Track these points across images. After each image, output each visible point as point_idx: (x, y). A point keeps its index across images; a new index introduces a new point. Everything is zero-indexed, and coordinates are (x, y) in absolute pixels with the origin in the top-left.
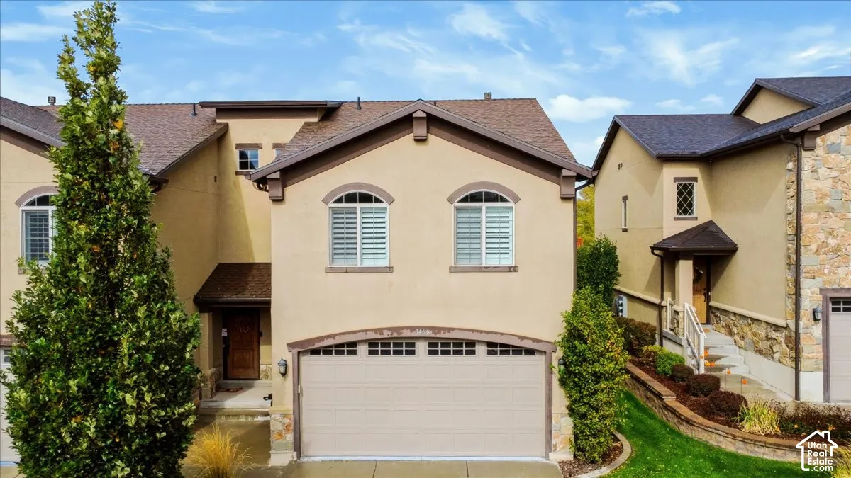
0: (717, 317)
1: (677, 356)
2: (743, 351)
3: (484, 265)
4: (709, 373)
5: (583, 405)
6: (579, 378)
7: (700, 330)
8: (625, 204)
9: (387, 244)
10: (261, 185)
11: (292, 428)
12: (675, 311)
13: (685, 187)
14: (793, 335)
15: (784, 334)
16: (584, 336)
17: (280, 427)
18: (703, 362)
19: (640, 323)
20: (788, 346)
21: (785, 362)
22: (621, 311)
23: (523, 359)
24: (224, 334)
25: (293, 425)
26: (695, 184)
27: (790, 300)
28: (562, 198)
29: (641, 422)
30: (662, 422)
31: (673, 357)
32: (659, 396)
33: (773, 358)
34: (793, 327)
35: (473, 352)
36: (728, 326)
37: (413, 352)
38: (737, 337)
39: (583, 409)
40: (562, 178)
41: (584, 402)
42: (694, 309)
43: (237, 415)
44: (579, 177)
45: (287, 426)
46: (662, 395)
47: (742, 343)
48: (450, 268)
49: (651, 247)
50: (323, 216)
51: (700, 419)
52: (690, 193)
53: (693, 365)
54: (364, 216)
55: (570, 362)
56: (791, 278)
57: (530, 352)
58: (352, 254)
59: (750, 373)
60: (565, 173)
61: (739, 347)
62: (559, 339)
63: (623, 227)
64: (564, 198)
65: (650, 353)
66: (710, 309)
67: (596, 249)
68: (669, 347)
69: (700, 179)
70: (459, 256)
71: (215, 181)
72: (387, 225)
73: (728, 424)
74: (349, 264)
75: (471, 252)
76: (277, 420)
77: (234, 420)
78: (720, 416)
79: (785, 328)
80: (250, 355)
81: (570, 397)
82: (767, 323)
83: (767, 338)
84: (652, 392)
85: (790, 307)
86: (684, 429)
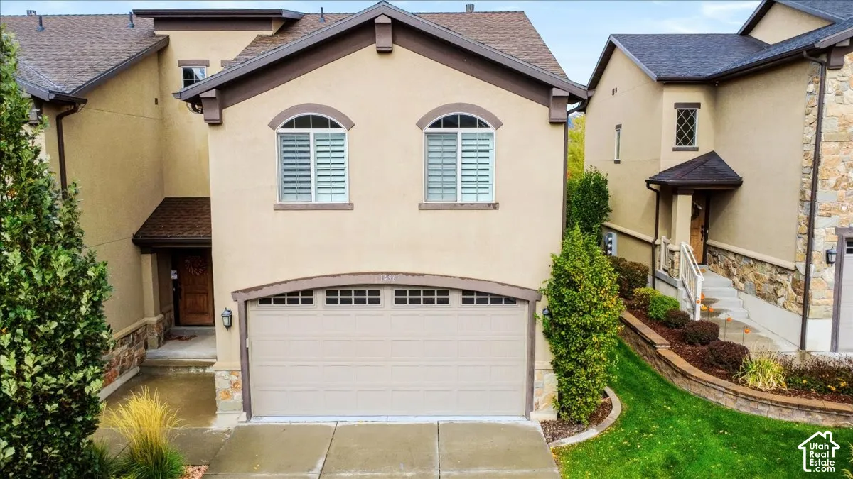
0: (714, 256)
1: (671, 300)
2: (742, 294)
3: (459, 201)
4: (706, 319)
5: (570, 361)
6: (566, 332)
7: (697, 270)
8: (619, 134)
9: (347, 177)
10: (196, 106)
11: (240, 386)
12: (670, 251)
13: (687, 114)
14: (802, 279)
15: (791, 278)
16: (576, 282)
17: (227, 386)
18: (699, 306)
19: (631, 263)
20: (795, 291)
21: (790, 308)
22: (611, 249)
23: (503, 308)
24: (174, 276)
25: (241, 383)
26: (698, 110)
27: (801, 240)
28: (551, 123)
29: (632, 373)
30: (654, 374)
31: (667, 301)
32: (652, 344)
33: (776, 302)
34: (802, 270)
35: (446, 302)
36: (727, 267)
37: (377, 302)
38: (736, 279)
39: (570, 367)
40: (552, 98)
41: (571, 358)
42: (691, 249)
43: (187, 366)
44: (572, 98)
45: (234, 384)
46: (655, 344)
47: (741, 285)
48: (420, 205)
49: (646, 181)
50: (270, 144)
51: (697, 372)
52: (692, 121)
53: (688, 309)
54: (320, 143)
55: (557, 314)
56: (804, 215)
57: (510, 301)
58: (305, 188)
59: (748, 317)
60: (555, 92)
61: (738, 290)
62: (545, 286)
63: (615, 159)
64: (554, 123)
65: (642, 296)
66: (707, 248)
67: (585, 182)
68: (662, 290)
69: (704, 105)
70: (431, 191)
71: (156, 103)
72: (346, 154)
73: (728, 377)
74: (302, 200)
75: (444, 186)
76: (223, 378)
77: (184, 372)
78: (720, 369)
79: (793, 271)
80: (203, 299)
81: (555, 352)
82: (771, 264)
83: (771, 281)
84: (644, 340)
85: (800, 249)
86: (679, 382)
